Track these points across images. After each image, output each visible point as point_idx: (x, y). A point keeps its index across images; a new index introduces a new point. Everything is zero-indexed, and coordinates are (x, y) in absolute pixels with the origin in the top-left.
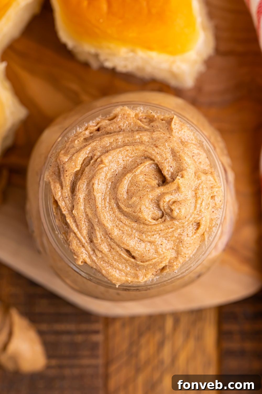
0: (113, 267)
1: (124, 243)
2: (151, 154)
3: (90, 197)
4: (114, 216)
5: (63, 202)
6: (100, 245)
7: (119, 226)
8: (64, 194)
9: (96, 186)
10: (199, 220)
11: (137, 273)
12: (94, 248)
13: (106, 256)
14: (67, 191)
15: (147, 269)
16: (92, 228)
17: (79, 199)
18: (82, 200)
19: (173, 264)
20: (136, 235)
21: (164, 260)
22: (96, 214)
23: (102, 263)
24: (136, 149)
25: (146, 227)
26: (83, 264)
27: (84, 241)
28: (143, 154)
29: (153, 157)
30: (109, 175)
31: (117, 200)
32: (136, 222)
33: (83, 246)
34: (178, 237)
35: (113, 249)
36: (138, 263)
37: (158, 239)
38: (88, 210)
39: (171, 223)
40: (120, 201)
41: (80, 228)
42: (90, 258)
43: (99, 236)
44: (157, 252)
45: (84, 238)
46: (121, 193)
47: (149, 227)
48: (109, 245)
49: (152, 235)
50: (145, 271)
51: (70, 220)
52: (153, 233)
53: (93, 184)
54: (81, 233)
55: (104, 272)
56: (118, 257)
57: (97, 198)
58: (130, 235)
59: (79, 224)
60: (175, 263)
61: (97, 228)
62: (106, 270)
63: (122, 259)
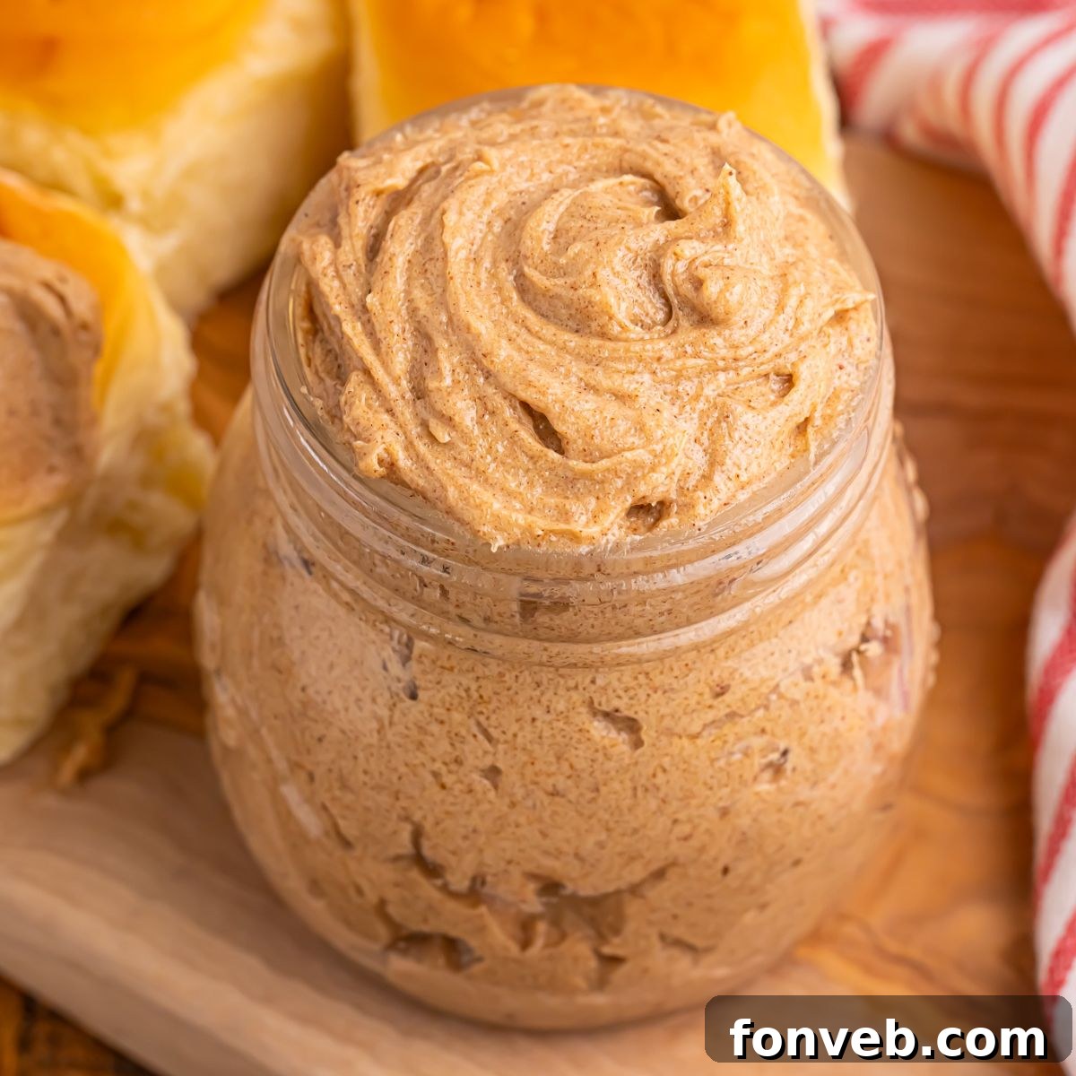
0: (486, 480)
1: (530, 384)
2: (645, 157)
3: (431, 255)
4: (504, 311)
5: (336, 283)
6: (449, 394)
7: (519, 341)
8: (342, 258)
9: (451, 218)
10: (793, 364)
11: (568, 507)
12: (425, 415)
13: (466, 438)
14: (353, 250)
15: (601, 496)
16: (426, 351)
17: (390, 259)
18: (400, 262)
19: (692, 498)
20: (574, 370)
21: (664, 461)
22: (442, 298)
23: (449, 464)
24: (596, 146)
25: (610, 345)
26: (382, 471)
27: (392, 391)
28: (616, 162)
29: (649, 166)
30: (501, 199)
31: (516, 260)
32: (577, 331)
33: (390, 411)
34: (715, 403)
35: (493, 413)
36: (573, 463)
37: (642, 384)
38: (417, 294)
39: (694, 334)
40: (530, 261)
41: (383, 350)
42: (411, 451)
43: (446, 367)
44: (641, 428)
45: (396, 381)
46: (534, 234)
47: (621, 344)
48: (481, 400)
49: (627, 372)
50: (593, 501)
51: (354, 328)
52: (632, 366)
53: (444, 213)
54: (385, 365)
55: (452, 494)
56: (505, 447)
57: (451, 254)
58: (553, 369)
59: (381, 335)
60: (700, 494)
61: (441, 343)
62: (459, 488)
63: (519, 452)
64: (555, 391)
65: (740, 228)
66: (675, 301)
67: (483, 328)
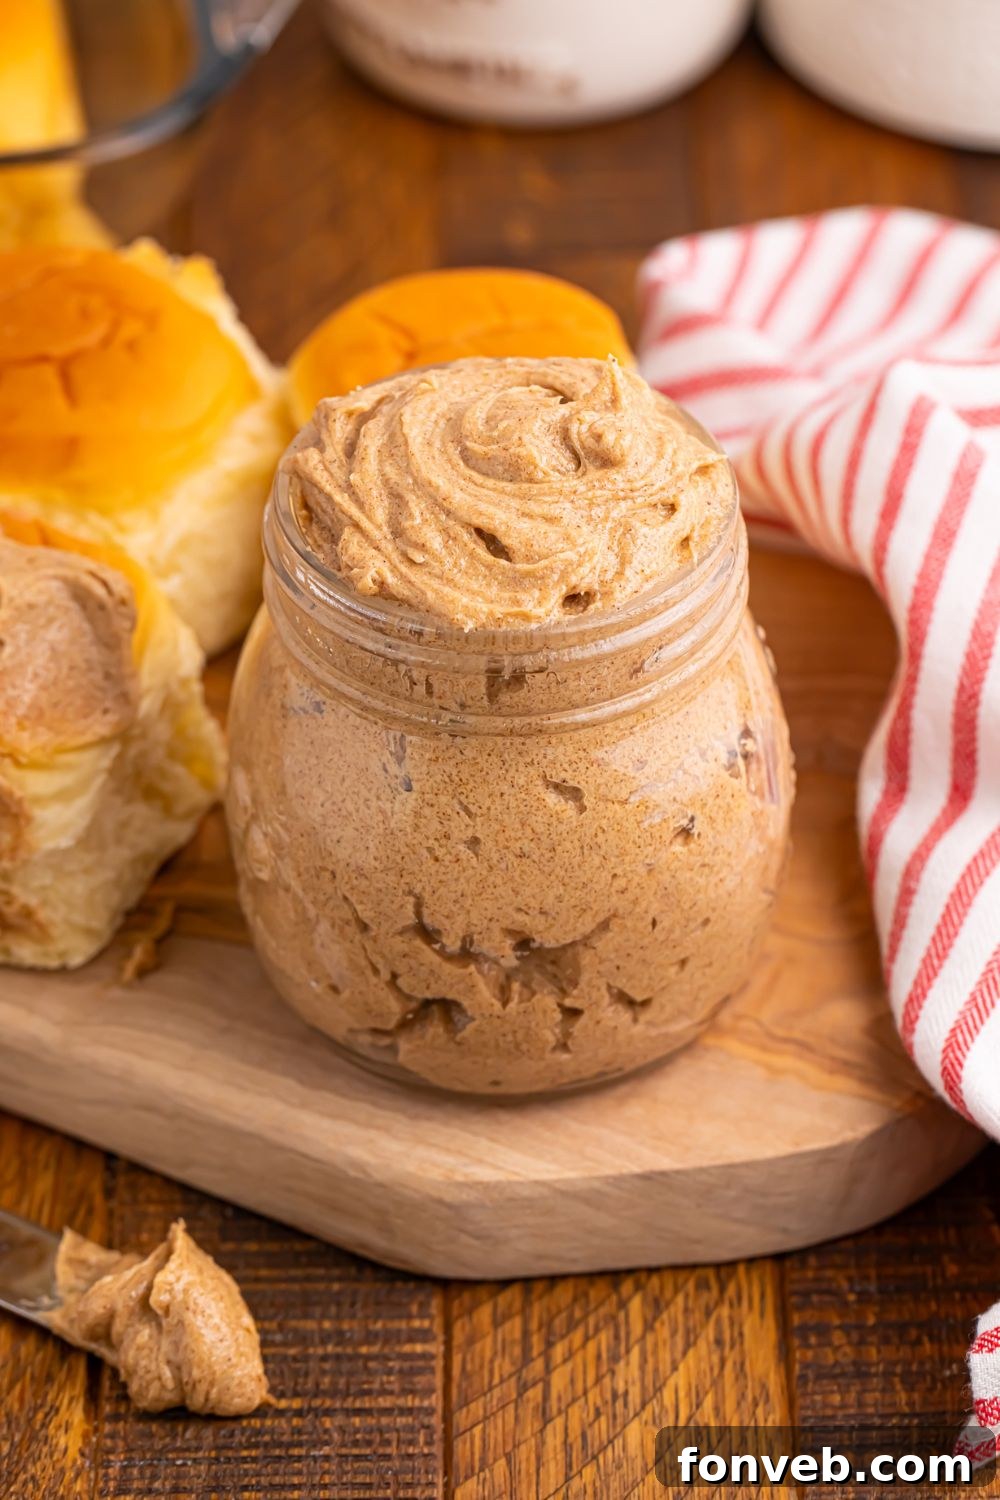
0: (455, 586)
1: (481, 514)
2: (543, 376)
3: (396, 445)
4: (455, 473)
5: (325, 474)
6: (420, 529)
7: (469, 490)
8: (328, 458)
9: (407, 418)
10: (674, 496)
11: (518, 597)
12: (404, 547)
13: (435, 557)
14: (335, 451)
15: (542, 588)
16: (399, 505)
17: (365, 450)
18: (372, 451)
20: (512, 504)
21: (587, 558)
22: (408, 469)
23: (425, 578)
24: (509, 373)
25: (537, 486)
26: (375, 588)
27: (376, 534)
28: (524, 380)
29: (548, 380)
30: (442, 407)
31: (459, 440)
32: (511, 481)
33: (377, 548)
34: (620, 522)
35: (455, 539)
36: (519, 566)
37: (565, 510)
38: (388, 469)
39: (600, 473)
40: (470, 439)
41: (367, 508)
42: (396, 571)
43: (416, 512)
44: (567, 538)
45: (379, 527)
47: (545, 485)
48: (445, 531)
49: (553, 502)
50: (537, 592)
51: (342, 498)
52: (556, 499)
53: (401, 415)
54: (369, 518)
55: (431, 596)
56: (467, 562)
57: (410, 441)
58: (497, 505)
59: (364, 500)
60: (615, 584)
61: (411, 498)
62: (436, 592)
63: (477, 564)
64: (500, 517)
65: (624, 401)
66: (582, 453)
67: (439, 481)
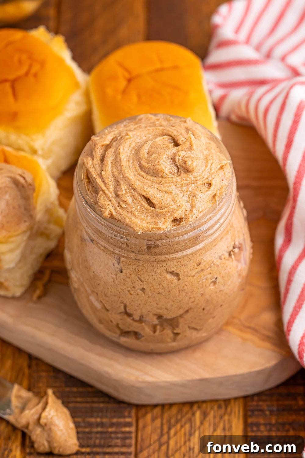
0: (136, 216)
1: (145, 191)
2: (169, 131)
3: (117, 160)
4: (137, 173)
5: (94, 169)
6: (124, 195)
7: (141, 180)
8: (94, 163)
9: (121, 151)
10: (211, 180)
11: (157, 221)
12: (119, 201)
13: (130, 206)
14: (97, 160)
15: (165, 218)
16: (118, 185)
17: (107, 162)
18: (109, 162)
19: (188, 216)
20: (156, 186)
21: (180, 208)
22: (121, 171)
23: (126, 213)
24: (156, 129)
25: (164, 179)
26: (109, 216)
27: (110, 195)
28: (162, 133)
29: (170, 133)
30: (133, 144)
31: (138, 160)
32: (155, 177)
33: (110, 201)
34: (192, 192)
35: (136, 199)
36: (157, 210)
37: (173, 189)
38: (114, 170)
39: (185, 175)
40: (142, 160)
41: (107, 185)
42: (116, 210)
43: (123, 188)
44: (174, 200)
45: (111, 193)
46: (143, 153)
47: (167, 179)
48: (133, 196)
49: (169, 186)
50: (163, 219)
51: (99, 180)
52: (170, 184)
53: (119, 149)
54: (108, 189)
55: (127, 220)
56: (140, 208)
57: (122, 160)
58: (150, 187)
59: (106, 182)
60: (190, 215)
61: (121, 182)
62: (130, 219)
63: (143, 209)
64: (151, 192)
65: (194, 147)
66: (180, 167)
67: (132, 178)
